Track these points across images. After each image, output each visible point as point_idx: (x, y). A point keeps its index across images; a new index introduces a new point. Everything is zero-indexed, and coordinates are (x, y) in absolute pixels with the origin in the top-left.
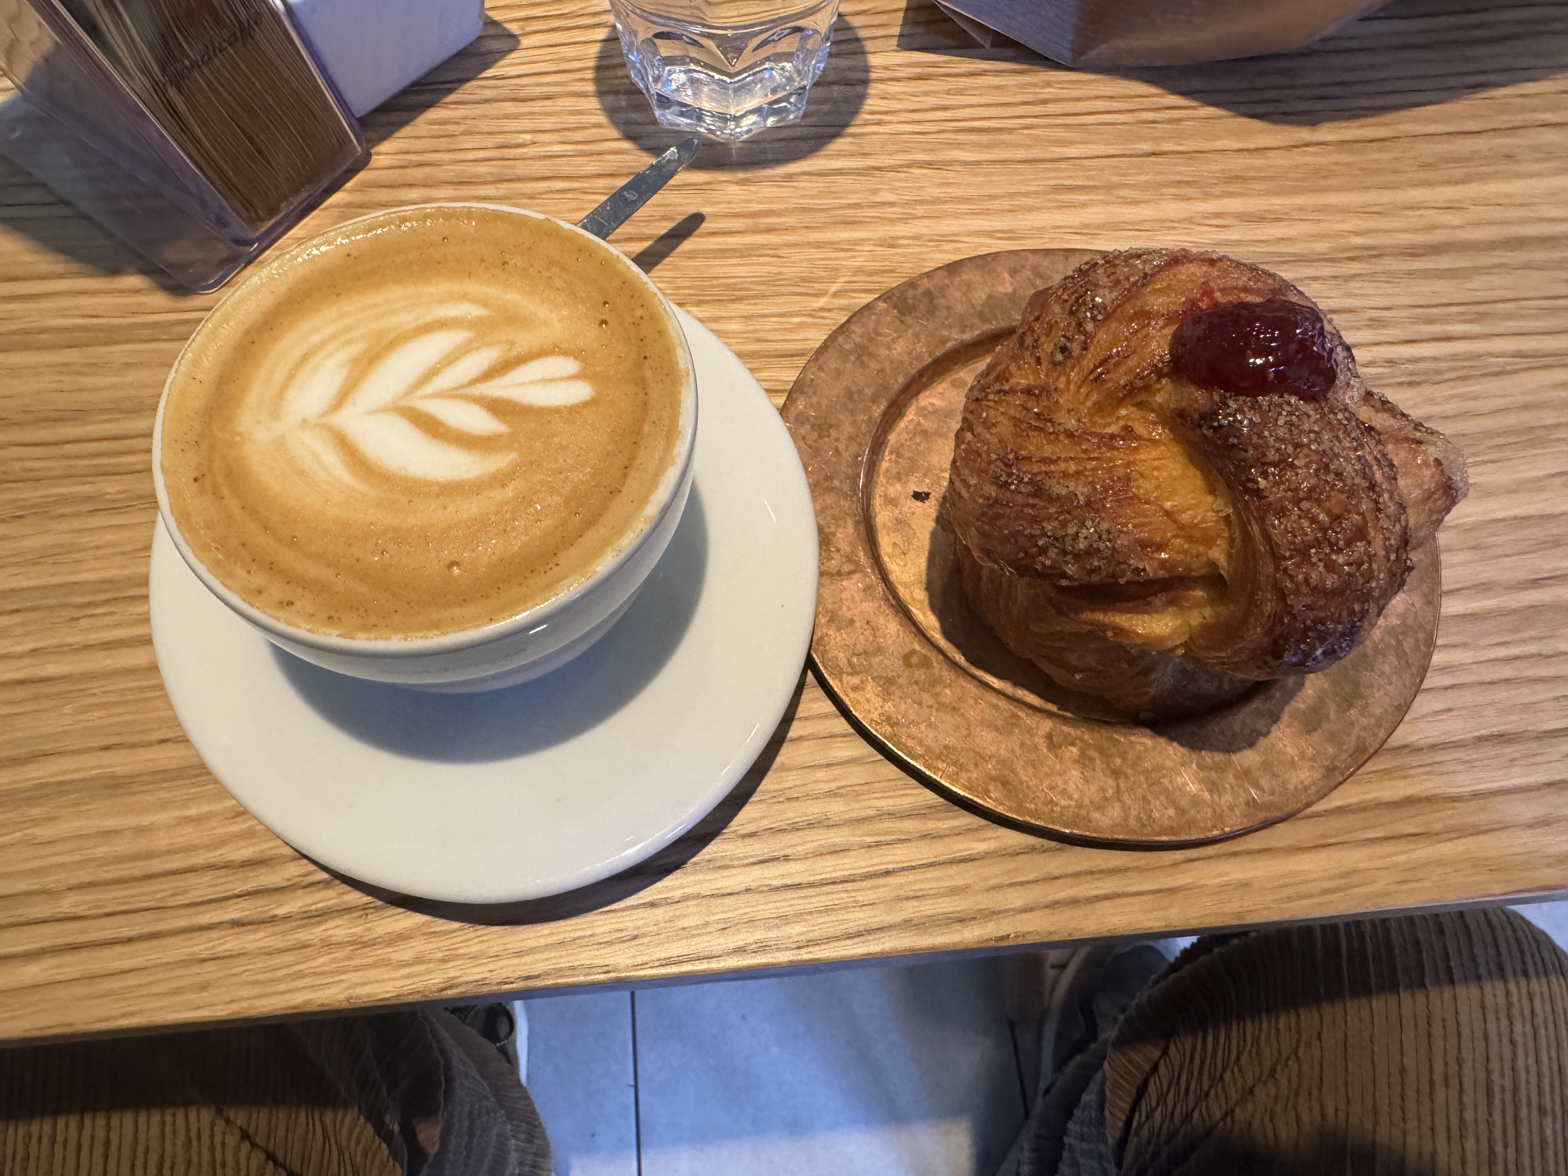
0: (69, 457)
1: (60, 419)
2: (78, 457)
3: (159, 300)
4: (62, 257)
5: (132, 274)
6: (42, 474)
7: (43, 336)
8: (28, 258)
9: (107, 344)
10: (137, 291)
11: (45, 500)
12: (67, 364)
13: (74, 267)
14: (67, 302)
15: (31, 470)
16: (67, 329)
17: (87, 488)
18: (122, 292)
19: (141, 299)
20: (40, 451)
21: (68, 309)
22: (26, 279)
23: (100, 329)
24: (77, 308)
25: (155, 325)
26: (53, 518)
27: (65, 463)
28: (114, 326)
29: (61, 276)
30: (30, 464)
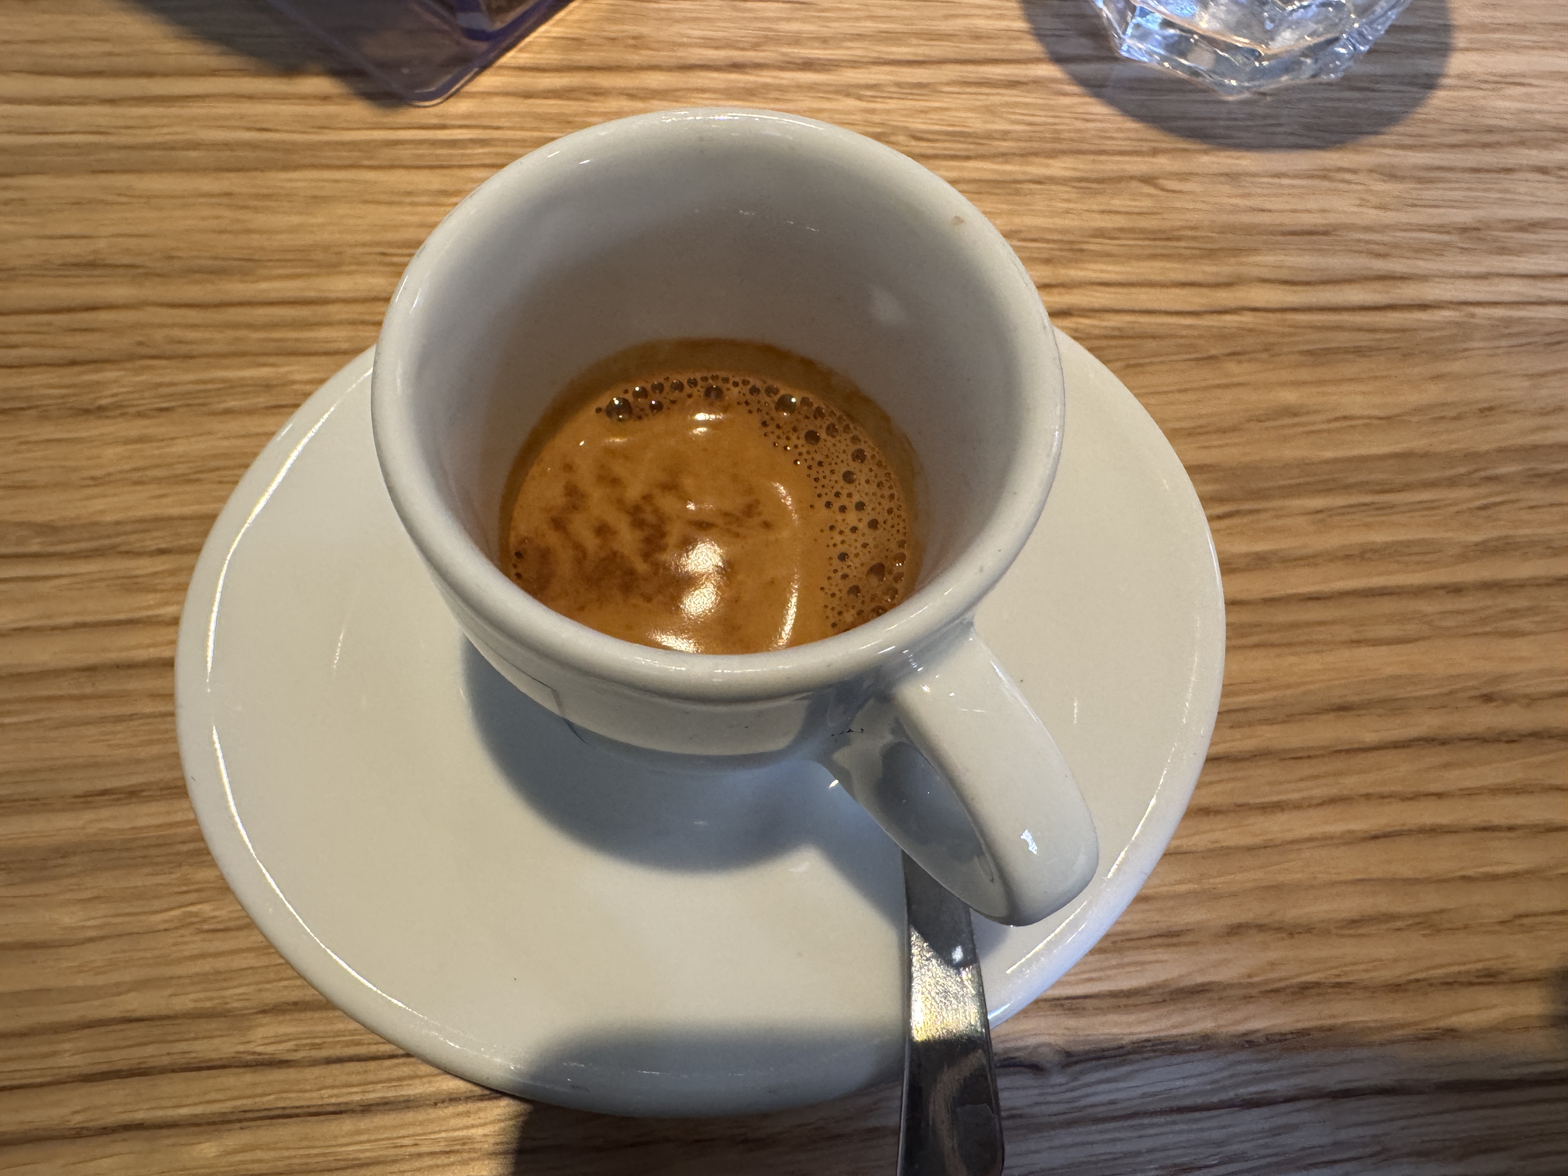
0: (236, 326)
1: (221, 272)
2: (250, 326)
3: (359, 110)
4: (217, 49)
5: (318, 74)
6: (197, 349)
7: (193, 154)
8: (171, 47)
9: (285, 168)
10: (326, 98)
11: (202, 387)
12: (228, 194)
13: (233, 61)
14: (224, 109)
15: (180, 342)
16: (227, 145)
17: (264, 372)
18: (303, 98)
19: (332, 109)
20: (193, 316)
21: (225, 118)
22: (165, 75)
23: (275, 147)
24: (242, 117)
25: (354, 145)
26: (214, 414)
27: (230, 334)
28: (294, 144)
29: (214, 73)
30: (177, 333)
